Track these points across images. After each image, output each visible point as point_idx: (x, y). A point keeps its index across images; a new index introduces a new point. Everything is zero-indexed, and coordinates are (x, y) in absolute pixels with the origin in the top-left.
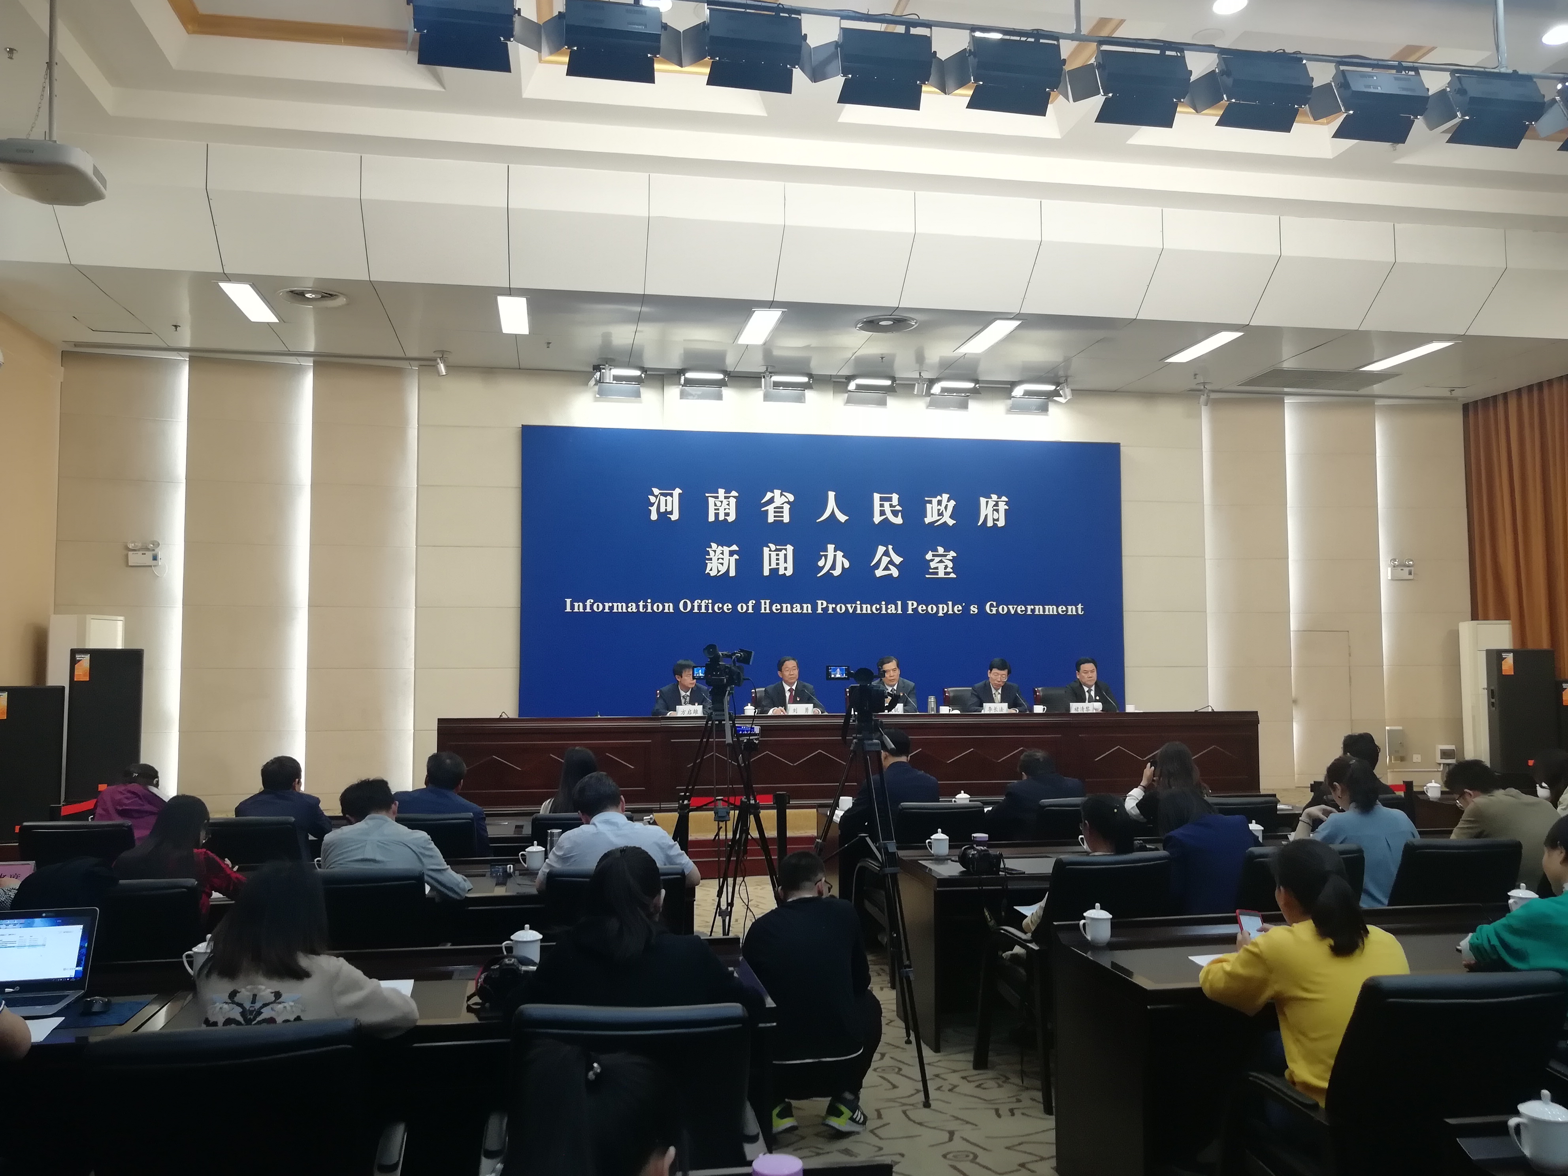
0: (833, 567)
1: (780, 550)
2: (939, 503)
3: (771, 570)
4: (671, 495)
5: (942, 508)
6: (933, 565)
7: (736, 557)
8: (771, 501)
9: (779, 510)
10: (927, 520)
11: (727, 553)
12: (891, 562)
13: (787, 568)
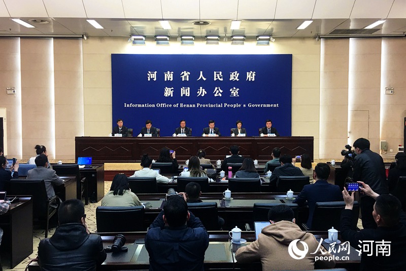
0: (202, 94)
1: (186, 89)
3: (183, 95)
5: (235, 76)
6: (232, 93)
7: (173, 91)
8: (183, 74)
9: (185, 77)
10: (230, 79)
11: (170, 90)
12: (219, 92)
13: (188, 94)
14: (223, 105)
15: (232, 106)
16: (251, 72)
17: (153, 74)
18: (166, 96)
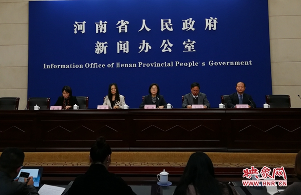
0: (145, 49)
1: (124, 43)
2: (188, 22)
3: (120, 51)
6: (186, 47)
7: (107, 46)
8: (120, 24)
9: (123, 28)
10: (183, 29)
11: (103, 45)
12: (168, 46)
13: (127, 50)
14: (174, 64)
15: (186, 64)
16: (212, 18)
17: (81, 25)
18: (98, 53)
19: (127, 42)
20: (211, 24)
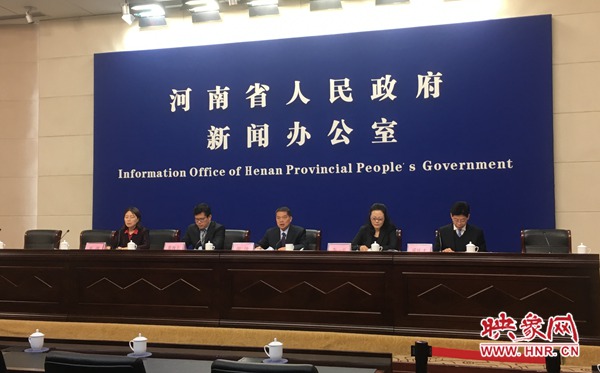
0: (299, 139)
1: (260, 128)
2: (383, 82)
3: (253, 144)
4: (184, 93)
5: (385, 87)
6: (377, 133)
7: (228, 135)
9: (258, 98)
10: (373, 98)
11: (221, 133)
12: (344, 133)
13: (264, 141)
14: (355, 168)
15: (377, 169)
16: (430, 74)
17: (183, 95)
18: (212, 148)
19: (266, 126)
20: (429, 85)
